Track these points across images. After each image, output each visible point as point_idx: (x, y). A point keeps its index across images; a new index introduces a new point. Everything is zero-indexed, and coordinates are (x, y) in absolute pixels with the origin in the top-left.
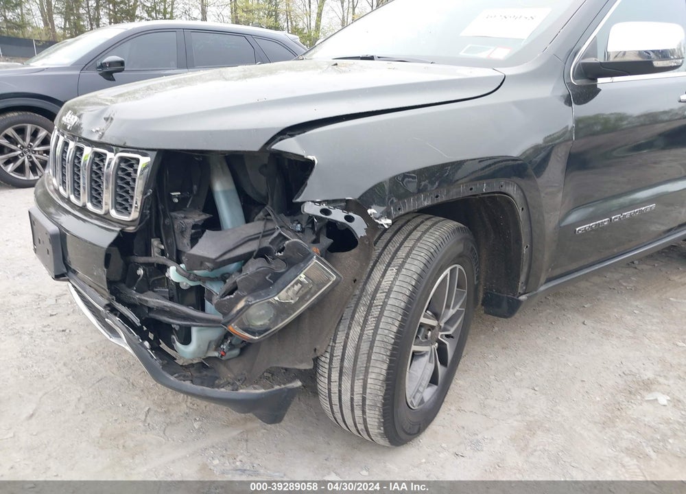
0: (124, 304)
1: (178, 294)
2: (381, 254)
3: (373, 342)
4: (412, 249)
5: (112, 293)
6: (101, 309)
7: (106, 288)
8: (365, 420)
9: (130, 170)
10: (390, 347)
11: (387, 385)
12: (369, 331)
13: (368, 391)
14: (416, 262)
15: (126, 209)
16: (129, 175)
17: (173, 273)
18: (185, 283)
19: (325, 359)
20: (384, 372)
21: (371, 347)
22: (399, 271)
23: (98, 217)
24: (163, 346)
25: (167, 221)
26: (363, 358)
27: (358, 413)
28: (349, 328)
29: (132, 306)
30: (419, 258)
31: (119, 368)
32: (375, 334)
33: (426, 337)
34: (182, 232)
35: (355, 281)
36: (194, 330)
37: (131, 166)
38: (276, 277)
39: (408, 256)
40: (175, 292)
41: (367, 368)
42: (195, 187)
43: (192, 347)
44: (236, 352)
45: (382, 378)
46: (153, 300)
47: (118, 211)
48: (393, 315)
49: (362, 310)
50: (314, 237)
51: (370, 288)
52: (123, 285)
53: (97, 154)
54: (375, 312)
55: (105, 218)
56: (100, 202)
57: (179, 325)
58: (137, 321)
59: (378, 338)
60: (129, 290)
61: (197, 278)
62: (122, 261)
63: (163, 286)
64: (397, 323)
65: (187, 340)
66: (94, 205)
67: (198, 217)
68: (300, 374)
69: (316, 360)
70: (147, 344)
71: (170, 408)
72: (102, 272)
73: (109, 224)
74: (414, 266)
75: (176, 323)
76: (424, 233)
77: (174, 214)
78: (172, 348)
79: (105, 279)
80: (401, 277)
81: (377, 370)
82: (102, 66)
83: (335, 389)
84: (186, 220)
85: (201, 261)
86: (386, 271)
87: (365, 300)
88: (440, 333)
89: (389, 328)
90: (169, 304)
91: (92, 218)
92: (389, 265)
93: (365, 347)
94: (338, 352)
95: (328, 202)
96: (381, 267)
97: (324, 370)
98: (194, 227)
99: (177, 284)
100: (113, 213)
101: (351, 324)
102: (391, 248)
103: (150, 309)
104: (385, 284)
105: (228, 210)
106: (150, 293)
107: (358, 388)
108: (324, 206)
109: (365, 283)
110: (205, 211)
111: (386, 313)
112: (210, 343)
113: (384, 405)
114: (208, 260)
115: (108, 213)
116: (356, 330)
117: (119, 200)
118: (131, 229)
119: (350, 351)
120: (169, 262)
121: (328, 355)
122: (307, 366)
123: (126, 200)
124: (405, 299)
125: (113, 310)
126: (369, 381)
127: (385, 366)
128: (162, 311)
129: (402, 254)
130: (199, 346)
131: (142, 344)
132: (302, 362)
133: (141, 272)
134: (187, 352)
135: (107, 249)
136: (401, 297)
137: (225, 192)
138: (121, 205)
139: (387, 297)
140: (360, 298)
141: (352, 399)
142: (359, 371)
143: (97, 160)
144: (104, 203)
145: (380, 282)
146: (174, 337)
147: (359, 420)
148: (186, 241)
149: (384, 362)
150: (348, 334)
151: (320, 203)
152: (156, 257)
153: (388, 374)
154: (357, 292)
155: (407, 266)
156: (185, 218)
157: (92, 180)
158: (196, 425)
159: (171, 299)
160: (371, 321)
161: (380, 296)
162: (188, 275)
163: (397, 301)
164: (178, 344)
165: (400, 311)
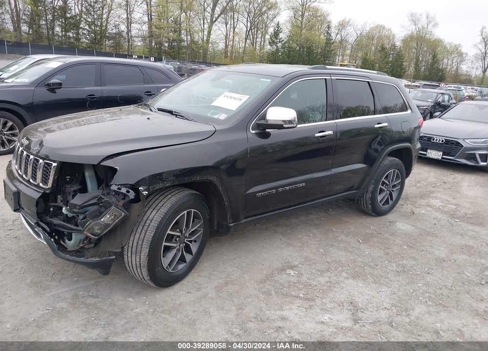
0: (43, 223)
1: (67, 219)
2: (152, 205)
3: (143, 240)
4: (165, 203)
5: (38, 218)
6: (33, 224)
7: (36, 215)
8: (142, 273)
9: (49, 168)
10: (150, 242)
11: (149, 258)
12: (142, 236)
13: (141, 260)
14: (165, 208)
15: (46, 183)
16: (48, 169)
17: (64, 210)
18: (70, 215)
19: (126, 248)
20: (147, 252)
21: (143, 243)
22: (157, 211)
23: (35, 186)
24: (62, 242)
25: (64, 188)
26: (139, 247)
27: (139, 270)
28: (135, 235)
29: (47, 224)
30: (167, 206)
31: (42, 255)
32: (144, 237)
33: (176, 241)
34: (69, 194)
35: (139, 216)
36: (73, 234)
37: (49, 166)
38: (101, 213)
39: (162, 206)
40: (65, 218)
41: (141, 251)
42: (77, 174)
43: (72, 242)
44: (92, 245)
45: (146, 255)
46: (56, 221)
47: (43, 184)
48: (152, 229)
49: (141, 227)
50: (123, 197)
51: (145, 218)
52: (44, 215)
53: (35, 159)
54: (145, 228)
55: (38, 186)
56: (36, 179)
57: (68, 232)
58: (48, 230)
59: (145, 238)
60: (46, 217)
61: (74, 212)
62: (44, 205)
63: (61, 215)
64: (153, 233)
65: (70, 239)
66: (33, 180)
67: (76, 187)
68: (115, 254)
69: (123, 248)
70: (52, 240)
71: (65, 272)
72: (34, 209)
73: (39, 189)
74: (164, 210)
75: (66, 231)
76: (173, 196)
77: (67, 186)
78: (65, 242)
79: (36, 212)
80: (157, 214)
81: (145, 252)
82: (49, 85)
83: (130, 260)
84: (71, 189)
85: (75, 206)
86: (152, 211)
87: (142, 223)
88: (186, 239)
89: (150, 235)
90: (62, 223)
91: (32, 186)
92: (154, 209)
93: (140, 242)
94: (130, 245)
95: (122, 185)
96: (151, 210)
97: (125, 253)
98: (74, 191)
99: (67, 215)
100: (41, 184)
101: (136, 233)
102: (157, 202)
103: (55, 225)
104: (151, 217)
105: (91, 184)
106: (55, 218)
107: (138, 260)
108: (119, 187)
109: (144, 216)
110: (80, 184)
111: (149, 229)
112: (80, 240)
113: (148, 266)
114: (78, 205)
115: (39, 184)
116: (138, 235)
117: (44, 179)
118: (48, 192)
119: (135, 244)
120: (63, 206)
121: (127, 246)
122: (119, 250)
123: (47, 180)
124: (158, 223)
125: (39, 225)
126: (142, 256)
127: (148, 250)
128: (59, 226)
129: (160, 205)
130: (75, 242)
131: (50, 240)
132: (117, 249)
133: (52, 209)
134: (70, 244)
135: (37, 200)
136: (156, 222)
137: (89, 176)
138: (44, 181)
139: (151, 222)
140: (140, 223)
141: (136, 264)
142: (138, 252)
143: (35, 161)
144: (37, 180)
145: (149, 216)
146: (65, 238)
147: (140, 274)
148: (71, 197)
149: (147, 248)
150: (134, 237)
151: (118, 185)
152: (59, 203)
153: (149, 253)
154: (140, 220)
155: (161, 210)
156: (71, 187)
157: (33, 170)
158: (75, 279)
159: (64, 221)
160: (144, 231)
161: (148, 222)
162: (70, 211)
163: (154, 224)
164: (67, 240)
165: (155, 228)
